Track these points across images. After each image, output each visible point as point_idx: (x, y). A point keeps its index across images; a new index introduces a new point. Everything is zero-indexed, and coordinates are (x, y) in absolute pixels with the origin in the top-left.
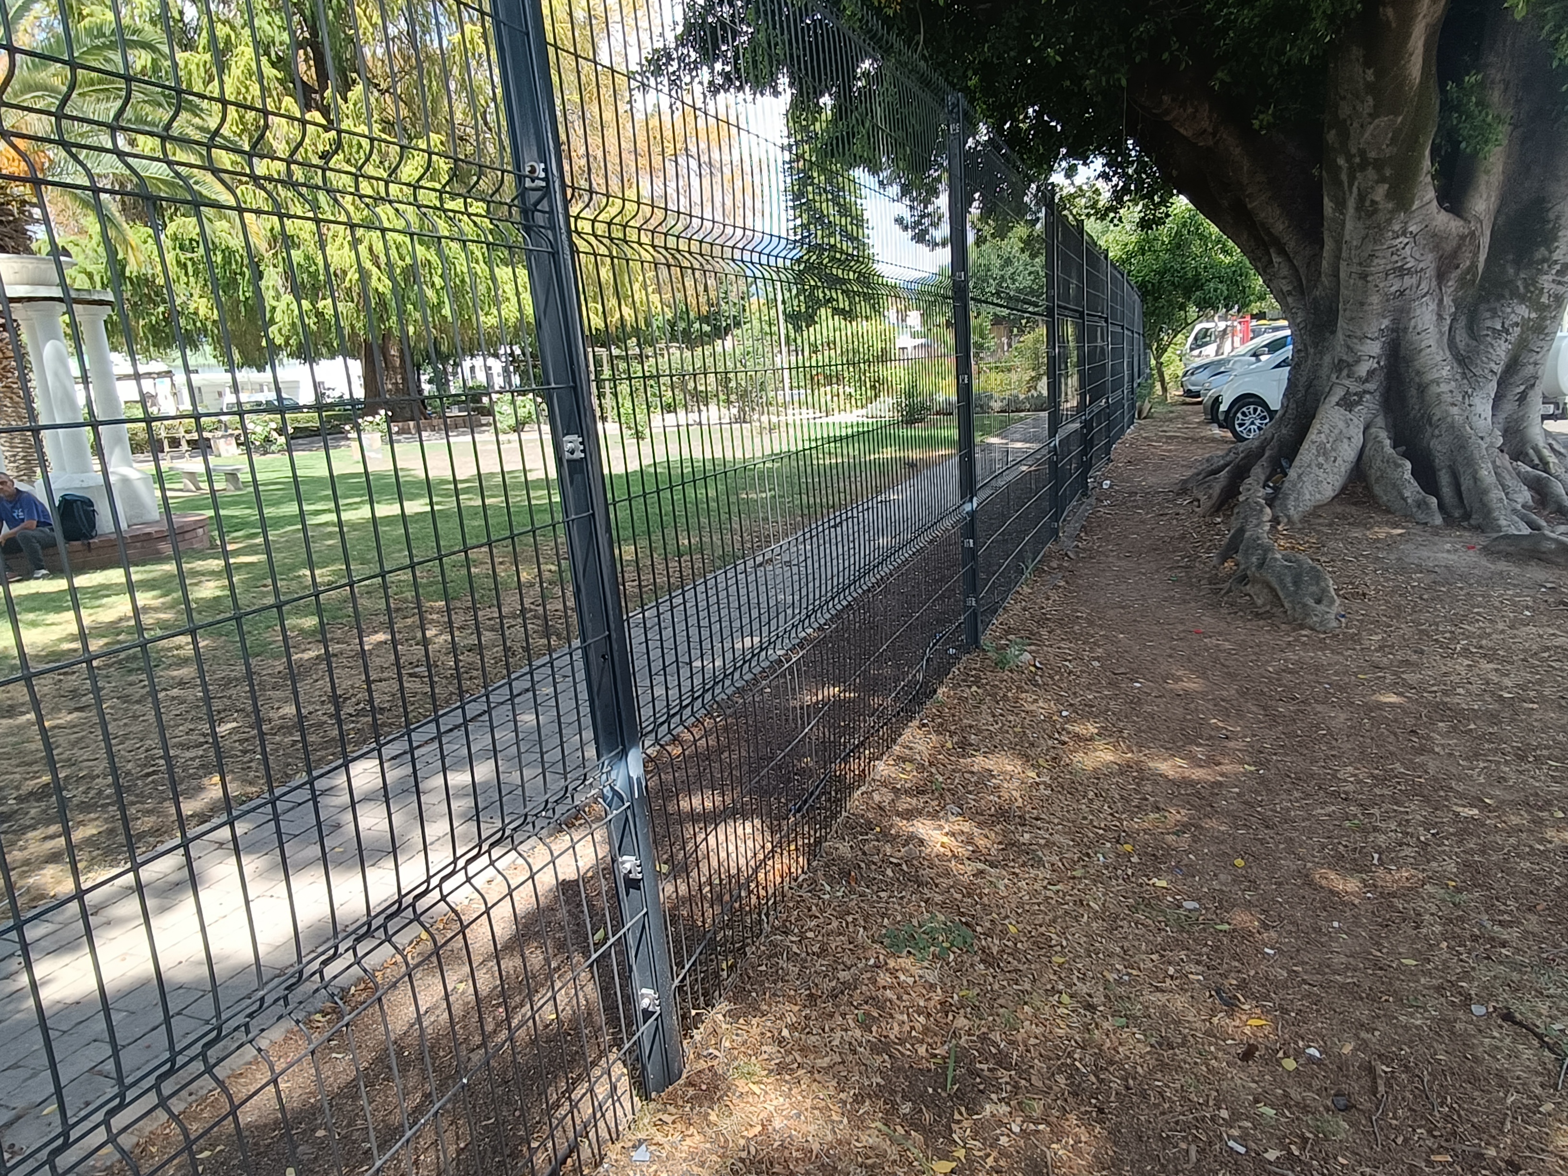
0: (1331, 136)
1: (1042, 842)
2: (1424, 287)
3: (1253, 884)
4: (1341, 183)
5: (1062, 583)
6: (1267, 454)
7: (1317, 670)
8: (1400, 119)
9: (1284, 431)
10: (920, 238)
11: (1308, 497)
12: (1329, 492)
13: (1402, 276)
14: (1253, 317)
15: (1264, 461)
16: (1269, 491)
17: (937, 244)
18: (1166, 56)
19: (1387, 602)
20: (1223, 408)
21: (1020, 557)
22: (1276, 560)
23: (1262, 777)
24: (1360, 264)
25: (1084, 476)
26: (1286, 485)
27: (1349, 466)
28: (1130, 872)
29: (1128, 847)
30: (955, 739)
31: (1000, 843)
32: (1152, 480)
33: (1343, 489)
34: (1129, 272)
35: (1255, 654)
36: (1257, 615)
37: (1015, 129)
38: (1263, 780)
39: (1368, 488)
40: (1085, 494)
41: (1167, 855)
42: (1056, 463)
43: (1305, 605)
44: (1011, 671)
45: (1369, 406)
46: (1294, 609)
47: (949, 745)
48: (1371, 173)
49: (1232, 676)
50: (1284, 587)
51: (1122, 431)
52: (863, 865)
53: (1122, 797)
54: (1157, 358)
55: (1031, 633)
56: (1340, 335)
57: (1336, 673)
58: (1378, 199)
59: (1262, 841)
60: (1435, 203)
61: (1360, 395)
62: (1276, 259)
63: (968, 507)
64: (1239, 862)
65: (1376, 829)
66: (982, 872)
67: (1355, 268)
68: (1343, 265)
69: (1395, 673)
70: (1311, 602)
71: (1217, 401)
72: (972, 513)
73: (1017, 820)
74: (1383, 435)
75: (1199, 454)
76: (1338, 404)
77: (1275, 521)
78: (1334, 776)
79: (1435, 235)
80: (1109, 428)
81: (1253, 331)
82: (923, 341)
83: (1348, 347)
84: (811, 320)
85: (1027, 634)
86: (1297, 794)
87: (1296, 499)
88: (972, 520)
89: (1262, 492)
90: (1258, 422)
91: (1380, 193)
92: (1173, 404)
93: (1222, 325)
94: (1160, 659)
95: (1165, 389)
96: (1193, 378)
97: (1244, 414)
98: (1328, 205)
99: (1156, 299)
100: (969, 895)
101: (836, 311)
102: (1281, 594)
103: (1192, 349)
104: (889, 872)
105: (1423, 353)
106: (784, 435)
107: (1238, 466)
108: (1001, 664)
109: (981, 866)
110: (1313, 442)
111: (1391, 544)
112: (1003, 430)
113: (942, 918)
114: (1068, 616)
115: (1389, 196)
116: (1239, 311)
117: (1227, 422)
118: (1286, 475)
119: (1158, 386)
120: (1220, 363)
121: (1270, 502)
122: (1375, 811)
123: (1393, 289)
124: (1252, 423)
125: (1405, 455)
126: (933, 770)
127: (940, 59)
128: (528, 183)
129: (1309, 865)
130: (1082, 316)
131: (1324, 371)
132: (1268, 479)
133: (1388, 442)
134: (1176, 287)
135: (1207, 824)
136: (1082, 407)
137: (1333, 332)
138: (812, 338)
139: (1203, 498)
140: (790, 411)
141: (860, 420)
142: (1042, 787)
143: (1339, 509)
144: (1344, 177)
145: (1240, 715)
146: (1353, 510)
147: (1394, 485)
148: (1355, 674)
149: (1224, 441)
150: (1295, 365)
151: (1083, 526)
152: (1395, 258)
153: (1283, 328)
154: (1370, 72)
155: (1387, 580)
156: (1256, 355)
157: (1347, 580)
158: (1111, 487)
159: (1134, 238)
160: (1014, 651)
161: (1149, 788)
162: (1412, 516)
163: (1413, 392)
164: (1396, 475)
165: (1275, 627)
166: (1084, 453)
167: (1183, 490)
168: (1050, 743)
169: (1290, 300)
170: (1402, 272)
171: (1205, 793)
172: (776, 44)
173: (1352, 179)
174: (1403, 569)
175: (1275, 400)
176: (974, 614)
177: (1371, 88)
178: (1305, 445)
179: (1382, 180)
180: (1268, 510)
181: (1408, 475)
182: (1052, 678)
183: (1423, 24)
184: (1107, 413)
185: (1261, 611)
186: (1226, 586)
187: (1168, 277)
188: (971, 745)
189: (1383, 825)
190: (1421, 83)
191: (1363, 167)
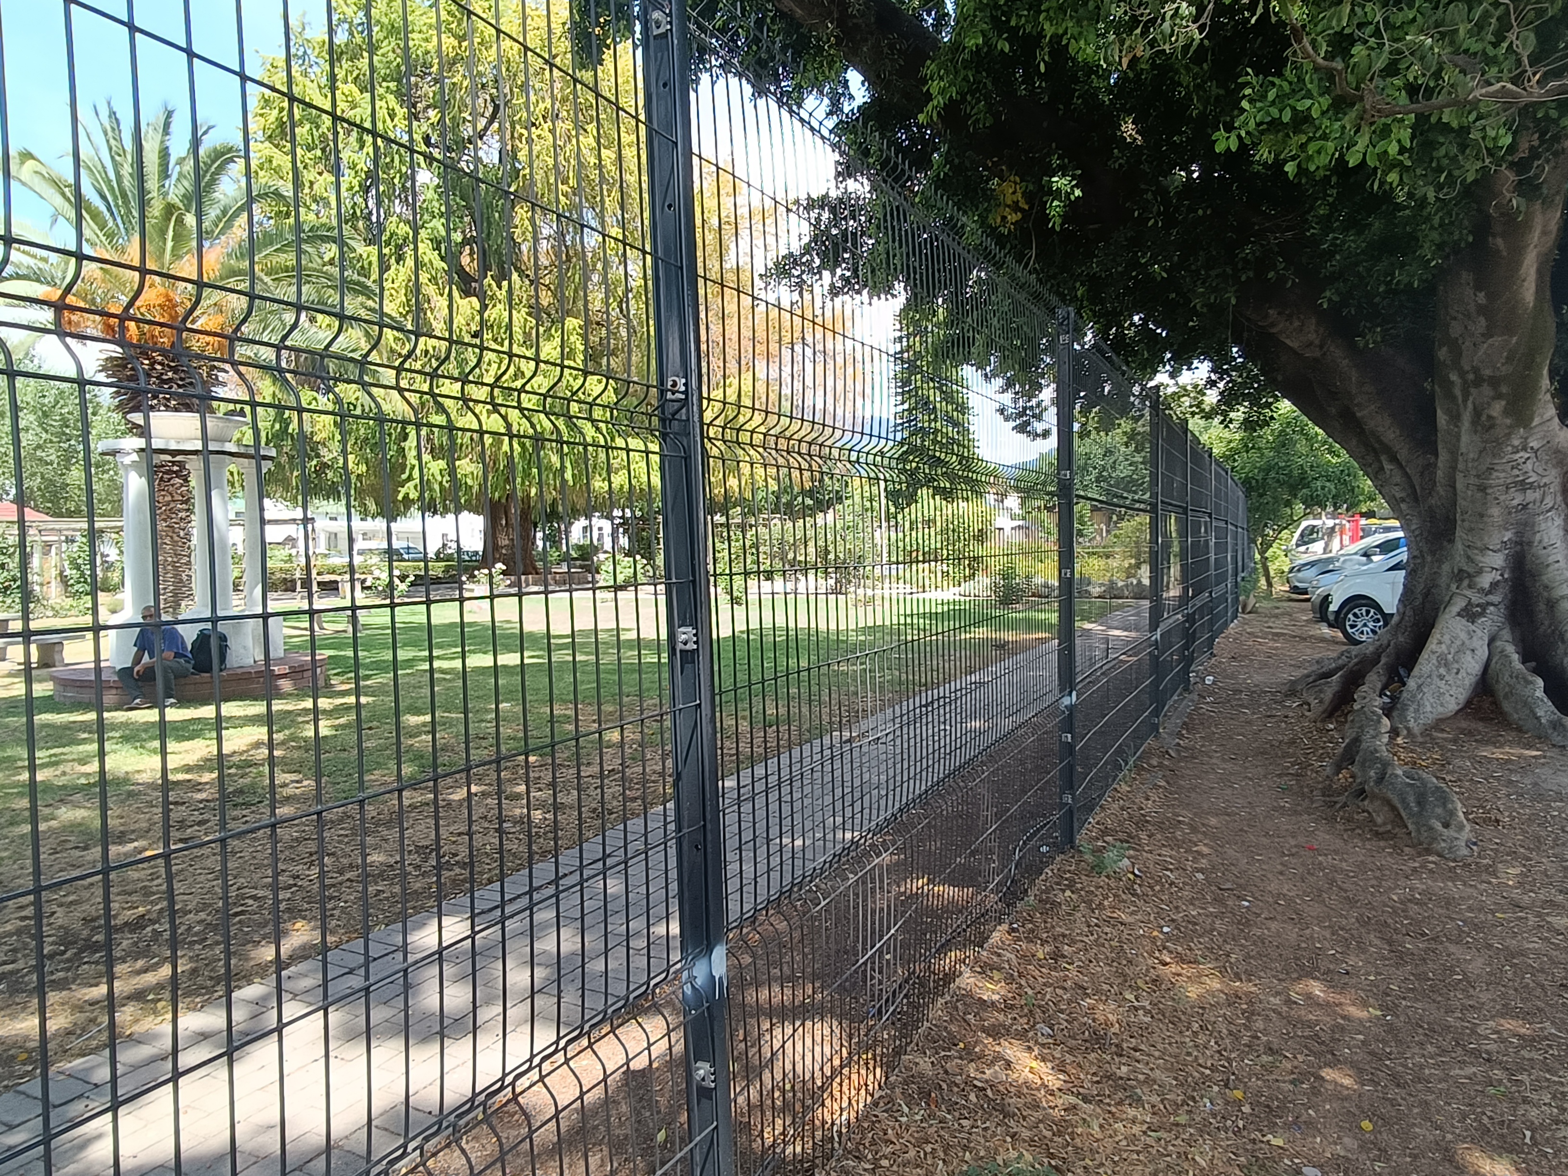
0: (1443, 354)
1: (1141, 1077)
2: (1549, 501)
3: (1383, 1154)
4: (1454, 398)
5: (1163, 783)
6: (1383, 660)
7: (1448, 903)
8: (1514, 340)
9: (1401, 639)
10: (1022, 429)
11: (1429, 709)
12: (1452, 706)
13: (1524, 490)
14: (1363, 515)
15: (1379, 668)
16: (1387, 700)
17: (1037, 435)
18: (1271, 275)
19: (1524, 832)
20: (1333, 607)
21: (1120, 751)
22: (1397, 776)
23: (1389, 1024)
24: (1478, 476)
25: (1186, 671)
26: (1405, 695)
27: (1473, 680)
28: (1241, 1124)
29: (1239, 1094)
30: (1047, 949)
31: (1094, 1074)
32: (1258, 678)
33: (1469, 703)
34: (1233, 468)
35: (1376, 878)
36: (1377, 834)
37: (1120, 335)
38: (1391, 1029)
39: (1496, 703)
40: (1186, 689)
41: (1283, 1107)
42: (1157, 657)
43: (1431, 828)
44: (1108, 877)
45: (1493, 619)
46: (1418, 831)
47: (1040, 955)
48: (1487, 390)
49: (1351, 902)
50: (1407, 807)
51: (1226, 625)
52: (944, 1086)
53: (1230, 1033)
54: (1262, 553)
55: (1130, 835)
56: (1459, 546)
57: (1470, 909)
58: (1495, 414)
59: (1393, 1103)
60: (1556, 420)
61: (1484, 607)
62: (1387, 466)
63: (1066, 701)
64: (1366, 1125)
65: (1525, 1100)
66: (1075, 1107)
67: (1472, 480)
68: (1459, 477)
69: (1539, 915)
70: (1438, 826)
71: (1326, 600)
72: (1071, 708)
73: (1114, 1049)
74: (1510, 649)
75: (1309, 654)
76: (1459, 614)
77: (1394, 732)
78: (1474, 1032)
79: (1557, 451)
80: (1211, 622)
81: (1363, 530)
82: (1021, 523)
83: (1468, 557)
84: (912, 499)
85: (1124, 836)
86: (1430, 1049)
87: (1417, 711)
88: (1071, 715)
89: (1378, 701)
90: (1371, 624)
91: (1497, 409)
92: (1280, 600)
93: (1330, 523)
94: (1270, 876)
95: (1270, 584)
96: (1300, 575)
97: (1355, 615)
98: (1442, 419)
99: (1261, 496)
100: (1060, 1134)
101: (938, 491)
102: (1403, 814)
103: (1298, 546)
104: (972, 1097)
105: (1551, 568)
106: (879, 609)
107: (1351, 672)
108: (1097, 868)
109: (1073, 1100)
110: (1433, 653)
111: (1526, 766)
112: (1101, 616)
113: (1028, 1157)
114: (1168, 819)
115: (1506, 412)
116: (1348, 510)
117: (1338, 621)
118: (1404, 684)
119: (1263, 582)
120: (1330, 560)
121: (1388, 711)
122: (1524, 1077)
123: (1515, 502)
124: (1365, 625)
125: (1536, 671)
126: (1023, 982)
127: (1051, 273)
128: (669, 395)
129: (1449, 1137)
130: (1185, 511)
131: (1443, 581)
132: (1385, 687)
133: (1516, 657)
134: (1281, 484)
135: (1328, 1074)
136: (1184, 599)
137: (1452, 541)
138: (913, 516)
139: (1314, 702)
140: (887, 585)
141: (957, 598)
142: (1141, 1012)
143: (1464, 724)
144: (1458, 392)
145: (1361, 948)
146: (1480, 726)
147: (1526, 704)
148: (1493, 912)
149: (1334, 641)
150: (1412, 569)
151: (1185, 723)
152: (1516, 472)
153: (1394, 529)
154: (1482, 295)
155: (1523, 806)
156: (1366, 555)
157: (1477, 804)
158: (1214, 682)
159: (1237, 436)
160: (1111, 854)
161: (1260, 1024)
162: (1547, 738)
163: (1542, 606)
164: (1527, 691)
165: (1398, 850)
166: (1186, 647)
167: (1292, 691)
168: (1150, 962)
169: (1403, 506)
170: (1523, 486)
171: (1325, 1037)
172: (894, 256)
173: (1466, 395)
174: (1539, 796)
175: (1390, 602)
176: (1071, 812)
177: (1482, 310)
178: (1425, 655)
179: (1499, 396)
180: (1385, 721)
181: (1540, 693)
182: (1152, 888)
183: (1534, 253)
184: (1209, 608)
185: (1381, 830)
186: (1342, 799)
187: (1272, 474)
188: (1064, 957)
189: (1535, 1096)
190: (1535, 307)
191: (1478, 382)
